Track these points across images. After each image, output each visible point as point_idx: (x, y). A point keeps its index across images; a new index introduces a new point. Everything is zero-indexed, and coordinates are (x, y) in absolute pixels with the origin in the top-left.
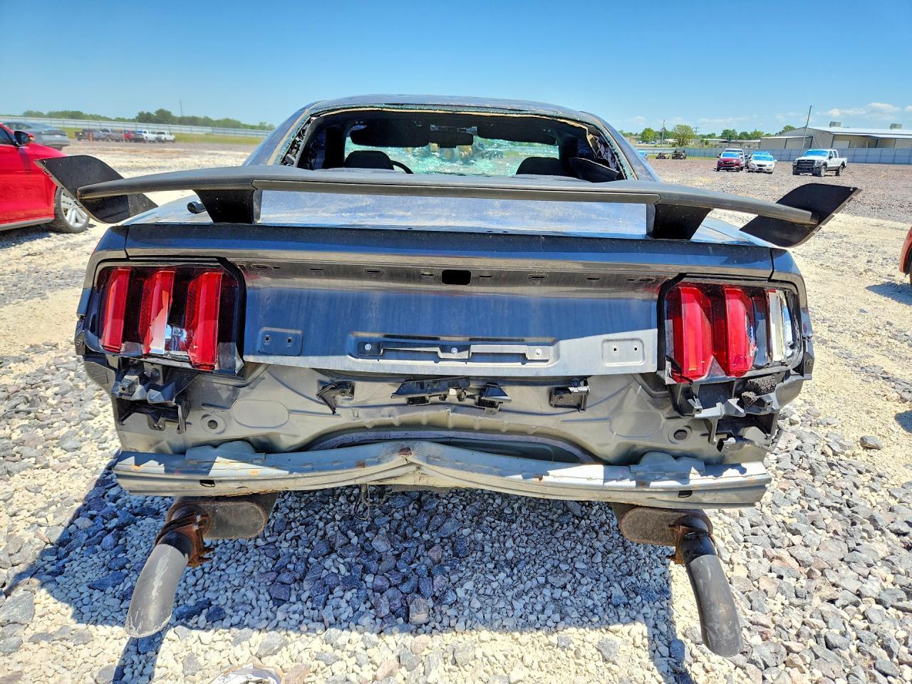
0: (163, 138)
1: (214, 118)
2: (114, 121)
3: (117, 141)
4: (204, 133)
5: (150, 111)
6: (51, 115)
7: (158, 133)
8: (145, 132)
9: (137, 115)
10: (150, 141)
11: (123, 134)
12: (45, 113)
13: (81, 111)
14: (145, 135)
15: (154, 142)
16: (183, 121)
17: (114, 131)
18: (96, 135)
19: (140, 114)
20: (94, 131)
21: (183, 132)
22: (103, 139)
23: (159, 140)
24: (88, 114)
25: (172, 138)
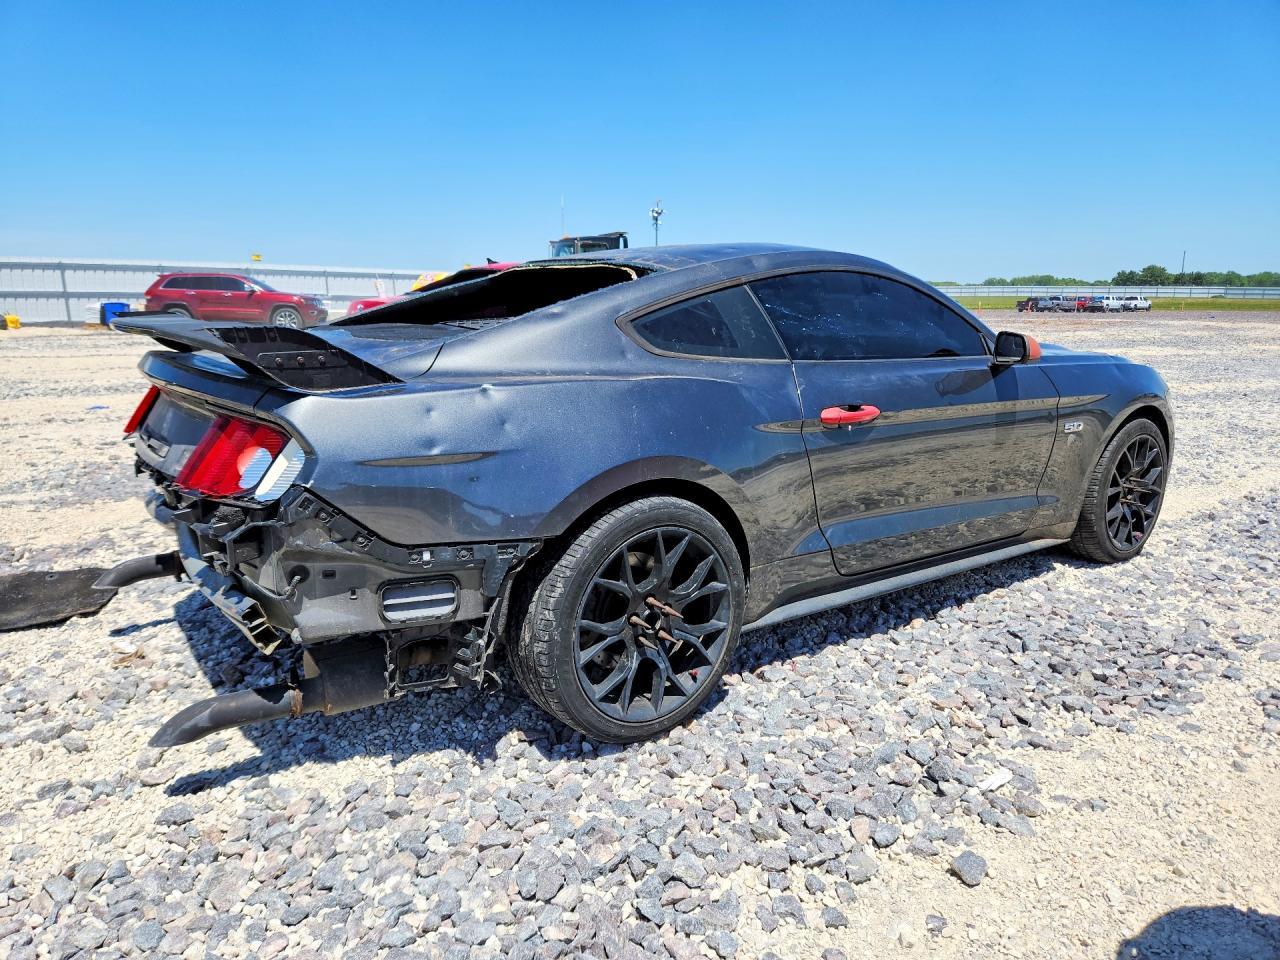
0: (1132, 306)
1: (1244, 273)
2: (1092, 285)
3: (1066, 311)
4: (1210, 296)
5: (1134, 270)
6: (1014, 283)
7: (1127, 299)
8: (1108, 298)
9: (1115, 275)
10: (1111, 310)
11: (1076, 302)
12: (1009, 281)
13: (1052, 275)
14: (1105, 302)
15: (1117, 310)
16: (1180, 280)
17: (1066, 299)
18: (1041, 304)
19: (1119, 274)
20: (1042, 299)
21: (1177, 295)
22: (1050, 309)
23: (1126, 308)
24: (1060, 278)
25: (1146, 304)
